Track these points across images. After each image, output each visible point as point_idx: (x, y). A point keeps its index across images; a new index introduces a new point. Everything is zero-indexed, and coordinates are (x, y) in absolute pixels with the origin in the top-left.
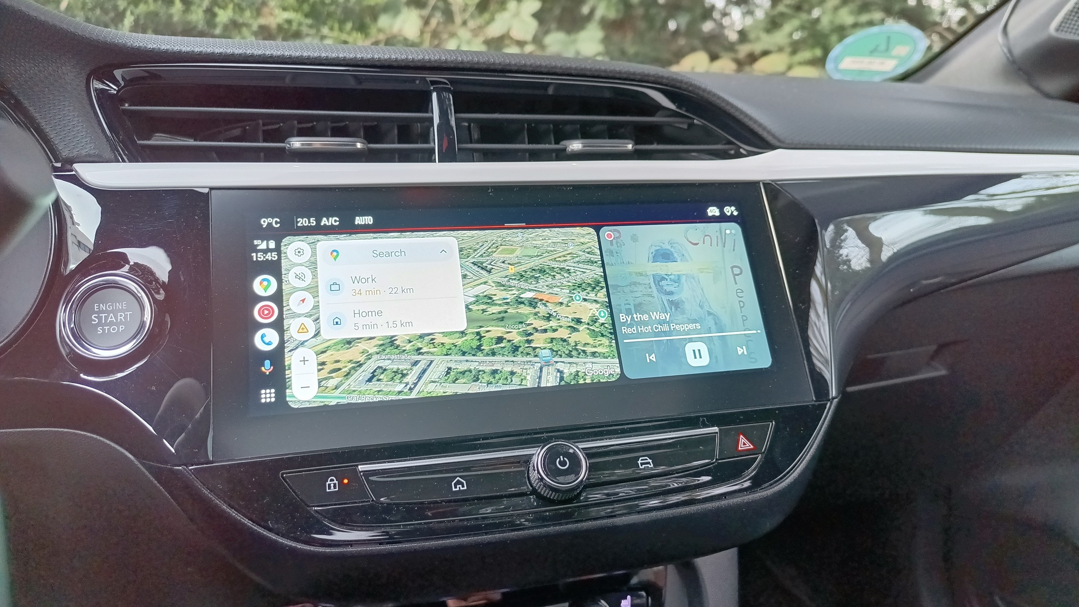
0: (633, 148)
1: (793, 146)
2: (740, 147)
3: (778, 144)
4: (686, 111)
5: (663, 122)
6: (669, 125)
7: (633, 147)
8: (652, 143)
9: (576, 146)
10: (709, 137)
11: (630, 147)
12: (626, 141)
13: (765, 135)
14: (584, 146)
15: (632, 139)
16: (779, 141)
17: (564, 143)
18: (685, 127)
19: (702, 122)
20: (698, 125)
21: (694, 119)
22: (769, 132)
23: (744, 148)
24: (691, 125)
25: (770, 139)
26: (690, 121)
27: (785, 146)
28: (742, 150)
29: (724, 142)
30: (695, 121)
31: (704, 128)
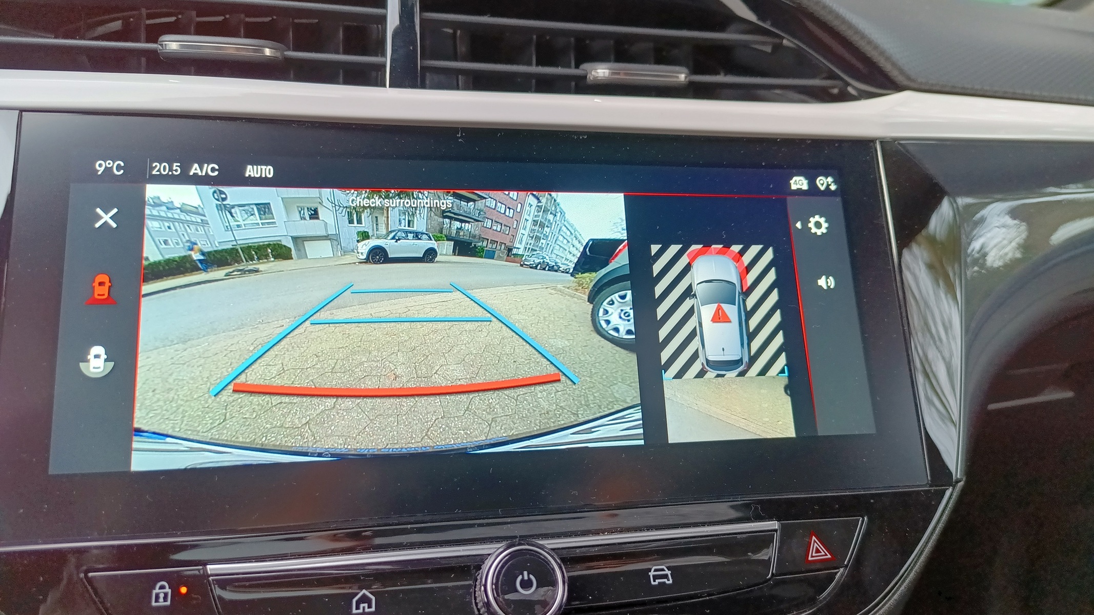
0: (687, 80)
1: (927, 88)
2: (848, 84)
3: (905, 82)
4: (772, 25)
5: (736, 40)
6: (745, 45)
7: (686, 77)
8: (716, 73)
9: (601, 72)
10: (802, 66)
11: (682, 77)
12: (677, 68)
13: (887, 67)
14: (613, 74)
15: (687, 67)
16: (909, 78)
17: (586, 66)
18: (768, 49)
19: (795, 44)
20: (787, 48)
21: (783, 38)
22: (894, 64)
23: (854, 85)
24: (777, 48)
25: (894, 74)
26: (777, 41)
27: (916, 86)
28: (850, 89)
29: (824, 75)
30: (785, 42)
31: (798, 52)
